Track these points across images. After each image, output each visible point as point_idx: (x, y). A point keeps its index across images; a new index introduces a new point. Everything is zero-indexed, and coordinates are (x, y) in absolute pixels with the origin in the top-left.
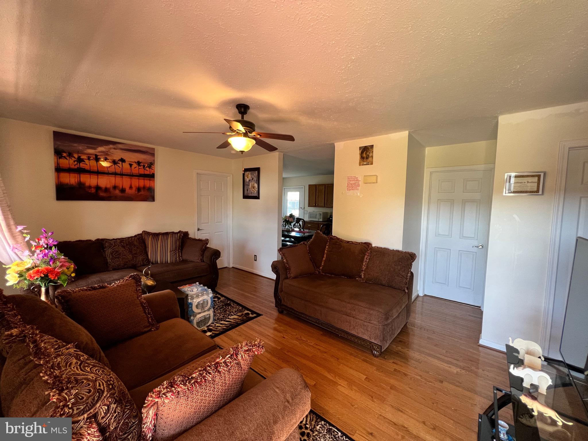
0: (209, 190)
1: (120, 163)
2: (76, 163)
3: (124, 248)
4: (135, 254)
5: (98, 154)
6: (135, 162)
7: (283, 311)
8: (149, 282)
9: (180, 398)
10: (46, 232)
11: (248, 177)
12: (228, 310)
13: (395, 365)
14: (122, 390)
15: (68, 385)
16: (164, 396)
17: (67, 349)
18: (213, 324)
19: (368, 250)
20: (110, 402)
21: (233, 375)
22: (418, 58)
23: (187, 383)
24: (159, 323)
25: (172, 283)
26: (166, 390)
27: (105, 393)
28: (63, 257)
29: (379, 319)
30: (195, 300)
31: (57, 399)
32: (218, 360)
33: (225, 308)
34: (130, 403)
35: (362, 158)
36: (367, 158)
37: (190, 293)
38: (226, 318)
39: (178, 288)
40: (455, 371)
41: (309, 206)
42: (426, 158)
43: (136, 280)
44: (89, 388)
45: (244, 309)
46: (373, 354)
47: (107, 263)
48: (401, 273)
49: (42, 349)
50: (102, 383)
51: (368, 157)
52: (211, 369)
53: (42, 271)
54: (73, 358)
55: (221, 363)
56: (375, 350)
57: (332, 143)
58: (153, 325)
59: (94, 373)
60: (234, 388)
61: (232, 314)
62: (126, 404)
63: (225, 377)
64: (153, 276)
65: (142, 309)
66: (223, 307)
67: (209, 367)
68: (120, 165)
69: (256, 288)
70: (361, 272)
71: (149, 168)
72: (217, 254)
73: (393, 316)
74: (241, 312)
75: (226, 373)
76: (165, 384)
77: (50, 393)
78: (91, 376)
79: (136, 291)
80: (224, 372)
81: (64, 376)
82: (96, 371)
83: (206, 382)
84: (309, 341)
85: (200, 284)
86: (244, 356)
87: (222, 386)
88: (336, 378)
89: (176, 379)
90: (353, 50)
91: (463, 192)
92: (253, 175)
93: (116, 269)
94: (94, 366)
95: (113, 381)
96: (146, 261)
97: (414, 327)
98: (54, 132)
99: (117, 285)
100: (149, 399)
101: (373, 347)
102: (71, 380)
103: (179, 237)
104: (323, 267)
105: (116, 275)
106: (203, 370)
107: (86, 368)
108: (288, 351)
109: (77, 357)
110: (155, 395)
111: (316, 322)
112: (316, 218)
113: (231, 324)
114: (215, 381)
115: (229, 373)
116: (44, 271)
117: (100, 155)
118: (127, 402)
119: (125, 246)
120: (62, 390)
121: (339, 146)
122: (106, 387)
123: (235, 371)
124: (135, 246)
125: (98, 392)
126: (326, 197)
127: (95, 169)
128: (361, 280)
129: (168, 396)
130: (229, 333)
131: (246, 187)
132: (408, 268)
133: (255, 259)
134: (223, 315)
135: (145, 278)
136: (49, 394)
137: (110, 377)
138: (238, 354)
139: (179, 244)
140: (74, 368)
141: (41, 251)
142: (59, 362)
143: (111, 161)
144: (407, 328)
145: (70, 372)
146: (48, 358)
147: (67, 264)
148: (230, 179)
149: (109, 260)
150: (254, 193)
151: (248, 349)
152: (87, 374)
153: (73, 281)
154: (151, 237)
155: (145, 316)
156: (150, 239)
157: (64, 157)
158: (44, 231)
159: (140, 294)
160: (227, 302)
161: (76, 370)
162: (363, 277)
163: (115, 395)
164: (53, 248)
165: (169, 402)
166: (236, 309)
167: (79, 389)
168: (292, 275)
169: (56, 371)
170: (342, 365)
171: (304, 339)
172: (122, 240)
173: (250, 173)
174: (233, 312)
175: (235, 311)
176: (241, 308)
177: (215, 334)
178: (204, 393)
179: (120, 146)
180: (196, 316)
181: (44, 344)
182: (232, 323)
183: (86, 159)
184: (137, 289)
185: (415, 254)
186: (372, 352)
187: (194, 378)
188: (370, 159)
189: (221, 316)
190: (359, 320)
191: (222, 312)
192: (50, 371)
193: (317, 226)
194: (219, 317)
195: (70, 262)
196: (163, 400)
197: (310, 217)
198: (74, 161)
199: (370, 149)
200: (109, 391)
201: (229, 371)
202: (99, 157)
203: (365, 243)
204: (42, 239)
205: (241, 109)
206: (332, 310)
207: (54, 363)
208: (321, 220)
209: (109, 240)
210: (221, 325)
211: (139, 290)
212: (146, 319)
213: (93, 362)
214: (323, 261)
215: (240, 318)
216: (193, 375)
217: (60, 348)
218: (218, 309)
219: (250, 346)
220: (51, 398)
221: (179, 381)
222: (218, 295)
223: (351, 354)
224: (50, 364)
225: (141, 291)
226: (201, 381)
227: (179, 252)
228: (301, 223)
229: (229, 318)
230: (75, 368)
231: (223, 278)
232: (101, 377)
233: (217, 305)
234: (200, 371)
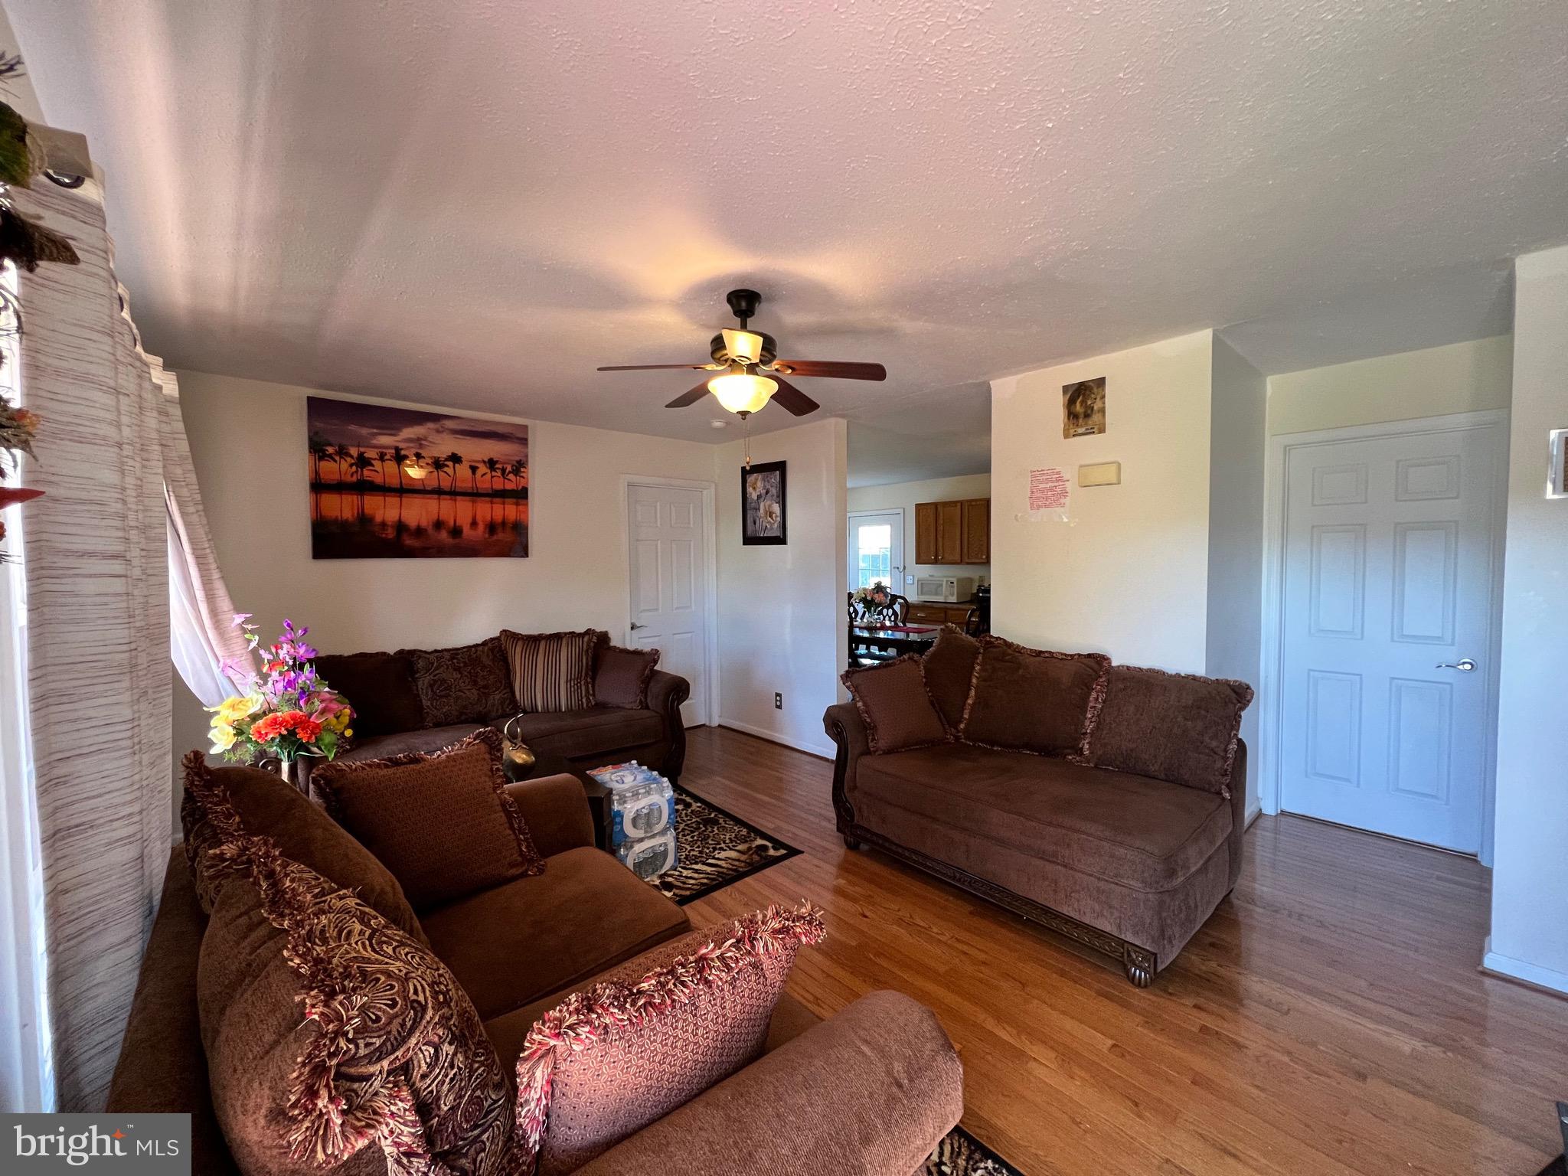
0: (659, 525)
1: (450, 464)
2: (354, 468)
3: (460, 673)
4: (485, 687)
5: (401, 445)
6: (484, 462)
7: (859, 844)
8: (518, 754)
9: (611, 1043)
10: (292, 629)
11: (754, 488)
12: (711, 834)
13: (1203, 1015)
14: (467, 1011)
15: (346, 983)
16: (570, 1032)
17: (341, 898)
18: (675, 870)
19: (1100, 677)
20: (440, 1037)
21: (744, 996)
22: (1249, 101)
23: (628, 1006)
24: (547, 857)
25: (573, 760)
26: (575, 1017)
27: (430, 1013)
28: (327, 689)
29: (1146, 875)
30: (628, 806)
31: (322, 1014)
32: (703, 951)
33: (705, 831)
34: (485, 1049)
35: (1072, 416)
36: (1087, 416)
37: (615, 786)
38: (709, 856)
39: (588, 772)
40: (1407, 1049)
41: (919, 561)
42: (1267, 405)
43: (490, 746)
44: (392, 995)
45: (752, 835)
46: (1131, 976)
47: (421, 708)
48: (1207, 739)
49: (287, 893)
50: (422, 985)
51: (1089, 412)
52: (687, 972)
53: (283, 722)
54: (354, 919)
55: (712, 960)
56: (1138, 967)
57: (984, 382)
58: (531, 861)
59: (401, 960)
60: (748, 1034)
61: (723, 845)
62: (476, 1049)
63: (723, 999)
64: (528, 742)
65: (504, 819)
66: (700, 828)
67: (684, 967)
68: (450, 470)
69: (781, 780)
70: (1081, 739)
71: (516, 475)
72: (679, 689)
73: (1189, 868)
74: (746, 841)
75: (726, 987)
76: (573, 1000)
77: (304, 999)
78: (395, 967)
79: (490, 774)
80: (720, 983)
81: (335, 961)
82: (406, 955)
83: (674, 1007)
84: (935, 930)
85: (640, 764)
86: (773, 945)
87: (717, 1023)
88: (1020, 1038)
89: (599, 991)
90: (1049, 100)
91: (1397, 500)
92: (768, 482)
93: (442, 724)
94: (402, 944)
95: (446, 986)
96: (509, 704)
97: (1255, 905)
98: (310, 400)
99: (447, 756)
100: (535, 1036)
101: (1129, 955)
102: (351, 973)
103: (588, 645)
104: (967, 725)
105: (441, 737)
106: (668, 973)
107: (385, 947)
108: (878, 954)
109: (363, 919)
110: (549, 1027)
111: (954, 878)
112: (936, 594)
113: (722, 873)
114: (697, 1007)
115: (733, 988)
116: (287, 722)
117: (408, 448)
118: (479, 1044)
119: (460, 667)
120: (331, 995)
121: (1004, 388)
122: (430, 998)
123: (748, 984)
124: (484, 667)
125: (413, 1008)
126: (965, 536)
127: (395, 482)
128: (1081, 762)
129: (581, 1032)
130: (717, 895)
131: (750, 514)
132: (1228, 726)
133: (778, 703)
134: (699, 847)
135: (509, 744)
136: (303, 1003)
137: (440, 975)
138: (755, 939)
139: (587, 664)
140: (356, 943)
141: (281, 674)
142: (324, 926)
143: (430, 461)
144: (1231, 906)
145: (348, 953)
146: (300, 914)
147: (334, 706)
148: (709, 495)
149: (426, 703)
150: (772, 528)
151: (783, 928)
152: (387, 960)
153: (348, 751)
154: (520, 643)
155: (513, 837)
156: (519, 650)
157: (330, 456)
158: (289, 625)
159: (499, 781)
160: (710, 814)
161: (361, 950)
162: (1087, 753)
163: (452, 1022)
164: (307, 666)
165: (582, 1052)
166: (733, 835)
167: (370, 995)
168: (882, 744)
169: (317, 948)
170: (1036, 1001)
171: (922, 924)
172: (454, 653)
173: (760, 476)
174: (724, 842)
175: (730, 839)
176: (744, 832)
177: (681, 895)
178: (670, 1036)
179: (449, 424)
180: (632, 847)
181: (291, 881)
182: (725, 871)
183: (375, 459)
184: (492, 768)
185: (1248, 688)
186: (1127, 972)
187: (643, 992)
188: (1096, 418)
189: (693, 850)
190: (1080, 875)
191: (697, 840)
192: (305, 946)
193: (943, 615)
194: (689, 852)
195: (342, 703)
196: (568, 1043)
197: (921, 592)
198: (351, 465)
199: (1095, 390)
200: (436, 1007)
201: (733, 983)
202: (403, 452)
203: (1089, 656)
204: (285, 646)
205: (740, 305)
206: (1002, 842)
207: (312, 928)
208: (954, 599)
209: (425, 652)
210: (695, 875)
211: (498, 769)
212: (515, 844)
213: (399, 935)
214: (967, 707)
215: (743, 857)
216: (642, 985)
217: (324, 895)
218: (687, 832)
219: (788, 920)
220: (307, 1011)
221: (608, 998)
222: (684, 797)
223: (1062, 974)
224: (303, 928)
225: (502, 773)
226: (663, 1002)
227: (587, 683)
228: (897, 607)
229: (714, 858)
230: (359, 943)
231: (696, 752)
232: (419, 973)
233: (684, 821)
234: (660, 975)
